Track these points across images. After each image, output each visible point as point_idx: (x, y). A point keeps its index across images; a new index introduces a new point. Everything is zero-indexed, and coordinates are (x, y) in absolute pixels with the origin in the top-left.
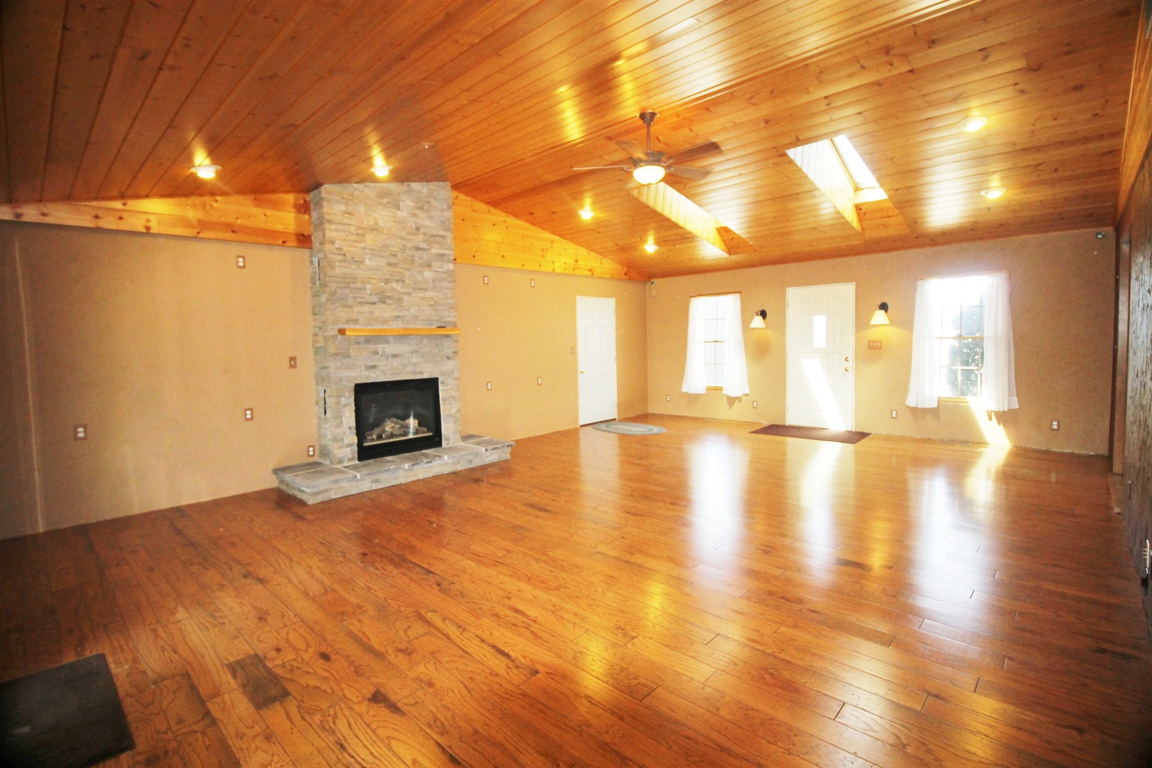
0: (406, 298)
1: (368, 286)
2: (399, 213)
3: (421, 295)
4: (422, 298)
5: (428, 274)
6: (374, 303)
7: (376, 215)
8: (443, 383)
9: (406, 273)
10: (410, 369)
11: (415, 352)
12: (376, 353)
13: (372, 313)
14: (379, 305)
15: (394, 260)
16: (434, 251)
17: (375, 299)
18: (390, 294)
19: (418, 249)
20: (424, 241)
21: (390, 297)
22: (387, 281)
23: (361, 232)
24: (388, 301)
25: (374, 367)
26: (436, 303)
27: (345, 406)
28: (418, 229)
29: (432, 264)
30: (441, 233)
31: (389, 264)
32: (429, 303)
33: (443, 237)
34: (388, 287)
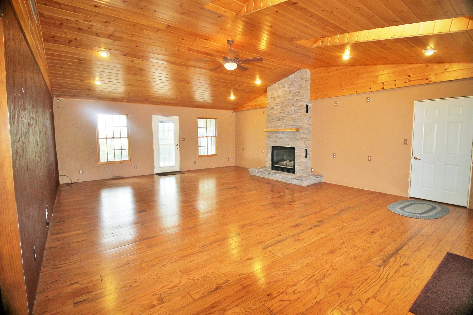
0: (285, 118)
1: (275, 116)
2: (285, 89)
3: (290, 116)
4: (291, 118)
5: (293, 108)
6: (277, 121)
7: (279, 92)
8: (296, 150)
9: (286, 109)
10: (286, 143)
11: (287, 137)
12: (276, 137)
13: (276, 124)
14: (278, 121)
15: (283, 106)
16: (295, 99)
17: (277, 119)
18: (281, 117)
19: (290, 99)
20: (292, 96)
21: (281, 118)
22: (280, 113)
23: (274, 99)
24: (280, 120)
25: (275, 141)
26: (295, 119)
27: (269, 152)
28: (290, 92)
29: (294, 104)
30: (298, 91)
31: (281, 107)
32: (292, 119)
33: (299, 92)
34: (280, 115)
